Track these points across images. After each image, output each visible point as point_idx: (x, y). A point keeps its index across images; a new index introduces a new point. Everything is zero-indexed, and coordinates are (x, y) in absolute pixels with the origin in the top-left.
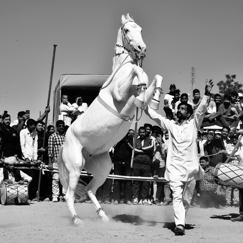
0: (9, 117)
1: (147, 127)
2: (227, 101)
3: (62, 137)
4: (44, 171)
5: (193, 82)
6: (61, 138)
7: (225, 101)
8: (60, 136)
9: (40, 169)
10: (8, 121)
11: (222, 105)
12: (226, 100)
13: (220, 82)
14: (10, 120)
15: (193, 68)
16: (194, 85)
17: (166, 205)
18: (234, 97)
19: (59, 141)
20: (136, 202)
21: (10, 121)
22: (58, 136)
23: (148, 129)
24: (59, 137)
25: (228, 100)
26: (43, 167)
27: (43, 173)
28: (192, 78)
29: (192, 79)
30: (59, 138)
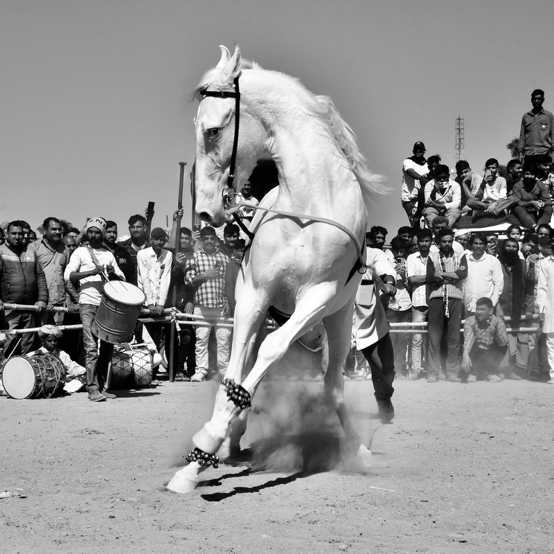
0: (114, 227)
1: (378, 233)
2: (530, 176)
3: (210, 258)
4: (180, 325)
5: (460, 147)
6: (208, 260)
7: (527, 176)
8: (207, 256)
9: (172, 320)
10: (112, 234)
11: (520, 184)
12: (528, 174)
13: (513, 141)
14: (115, 232)
15: (459, 119)
16: (462, 151)
17: (415, 379)
18: (546, 166)
19: (204, 265)
20: (360, 376)
21: (115, 235)
22: (202, 256)
23: (379, 238)
24: (205, 258)
25: (532, 175)
26: (176, 317)
27: (179, 329)
28: (458, 137)
29: (458, 141)
30: (203, 260)
